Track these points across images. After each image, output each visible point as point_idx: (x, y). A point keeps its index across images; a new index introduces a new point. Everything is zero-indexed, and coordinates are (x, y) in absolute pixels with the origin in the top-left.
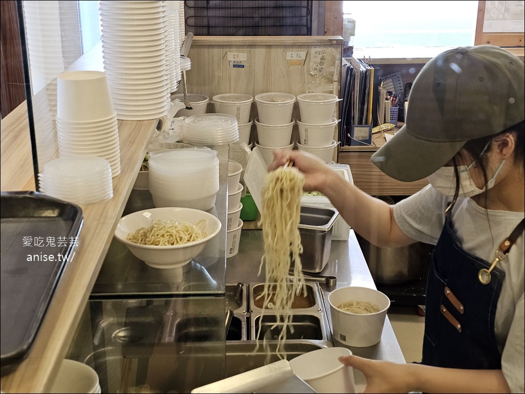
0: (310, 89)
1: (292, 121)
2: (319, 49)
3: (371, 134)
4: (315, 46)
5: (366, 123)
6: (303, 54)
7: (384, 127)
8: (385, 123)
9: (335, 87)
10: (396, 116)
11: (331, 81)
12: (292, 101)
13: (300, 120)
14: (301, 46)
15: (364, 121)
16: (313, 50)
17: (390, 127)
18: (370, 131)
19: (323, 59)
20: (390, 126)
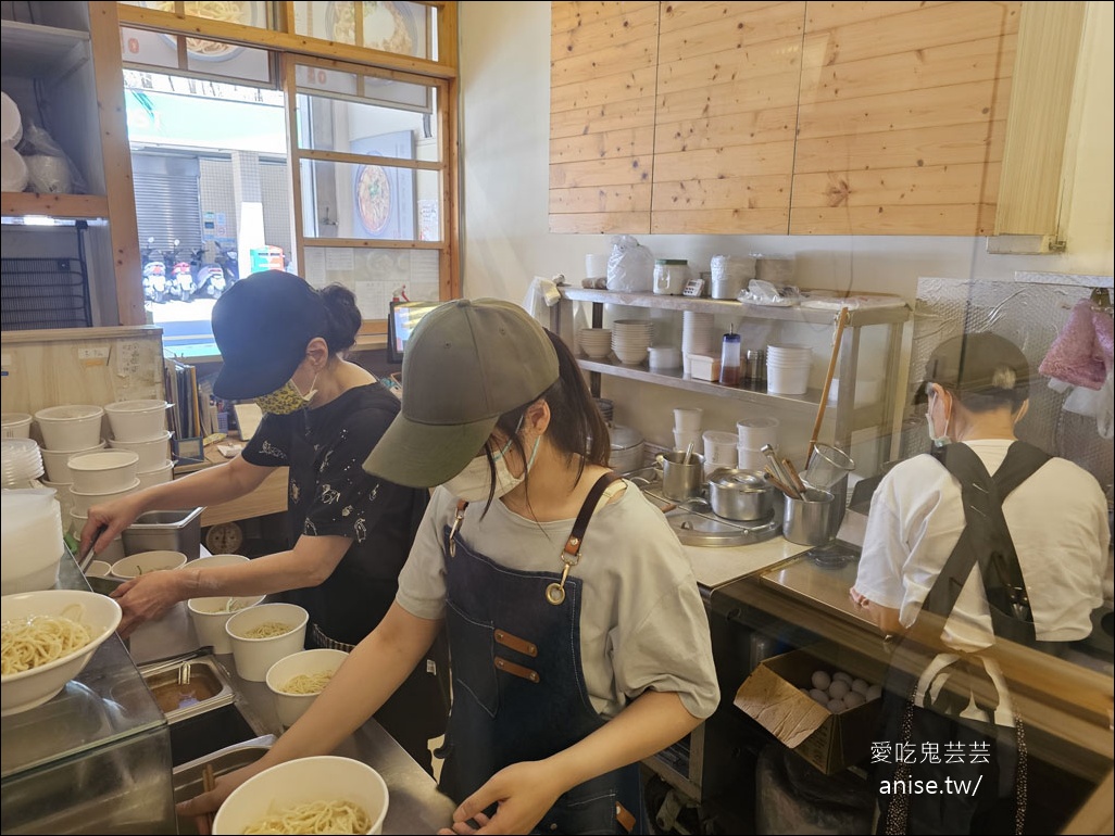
0: (121, 395)
1: (101, 442)
2: (128, 343)
3: (202, 447)
4: (122, 339)
5: (194, 435)
6: (104, 350)
7: (212, 438)
8: (213, 433)
9: (159, 389)
10: (225, 423)
11: (153, 384)
12: (100, 413)
13: (113, 439)
14: (99, 340)
15: (190, 433)
16: (120, 345)
17: (220, 438)
18: (201, 443)
19: (135, 354)
20: (220, 436)
